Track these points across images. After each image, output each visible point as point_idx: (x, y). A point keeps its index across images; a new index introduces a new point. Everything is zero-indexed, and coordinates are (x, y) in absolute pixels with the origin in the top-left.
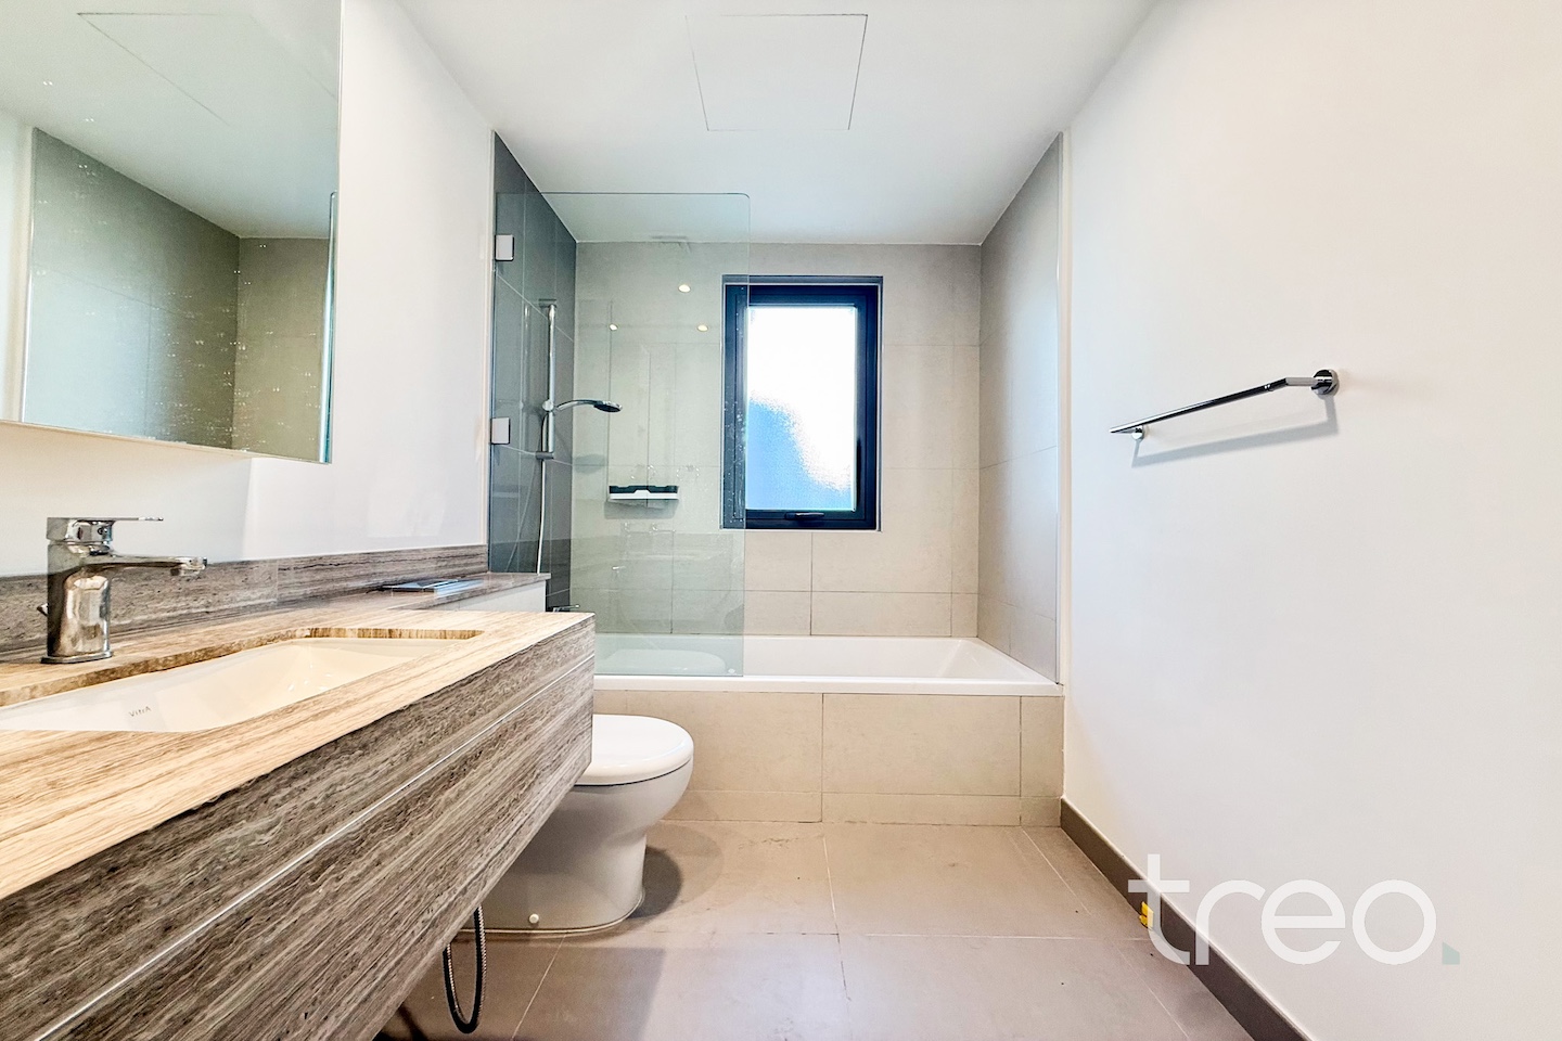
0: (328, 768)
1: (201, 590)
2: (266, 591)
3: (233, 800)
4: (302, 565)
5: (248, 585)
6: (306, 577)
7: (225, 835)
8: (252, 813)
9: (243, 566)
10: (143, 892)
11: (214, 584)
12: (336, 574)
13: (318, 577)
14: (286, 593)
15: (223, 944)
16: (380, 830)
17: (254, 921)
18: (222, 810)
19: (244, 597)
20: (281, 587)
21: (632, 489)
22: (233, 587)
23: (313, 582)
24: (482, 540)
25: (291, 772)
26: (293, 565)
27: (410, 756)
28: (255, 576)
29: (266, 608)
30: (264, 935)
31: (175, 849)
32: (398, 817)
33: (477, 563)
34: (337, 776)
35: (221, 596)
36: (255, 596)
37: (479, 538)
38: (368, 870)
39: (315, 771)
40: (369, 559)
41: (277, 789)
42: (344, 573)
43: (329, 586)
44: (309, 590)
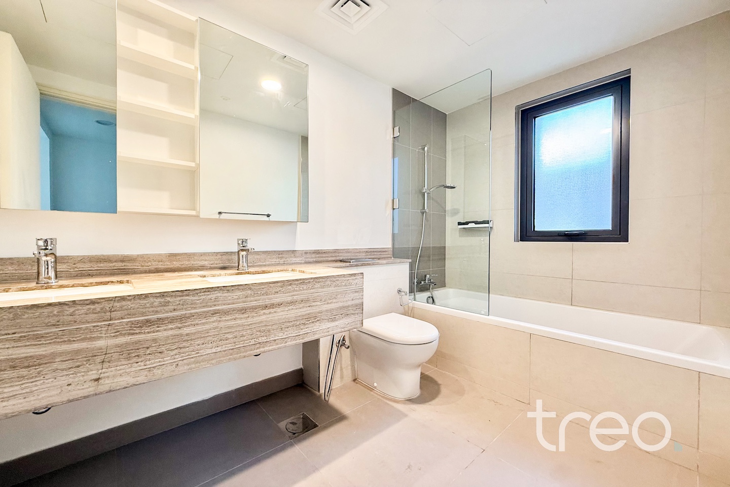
0: (216, 292)
1: (282, 257)
2: (301, 259)
3: (189, 291)
4: (312, 252)
5: (295, 257)
6: (313, 256)
7: (187, 297)
8: (193, 296)
9: (294, 251)
10: (169, 302)
11: (287, 256)
12: (324, 255)
13: (317, 256)
14: (307, 260)
15: (188, 318)
16: (236, 312)
17: (195, 317)
18: (185, 293)
19: (294, 260)
20: (305, 258)
21: (467, 223)
22: (291, 257)
23: (316, 257)
24: (390, 246)
25: (205, 290)
26: (309, 252)
27: (246, 297)
28: (297, 254)
29: (301, 263)
30: (199, 321)
31: (176, 296)
32: (243, 311)
33: (387, 254)
34: (219, 295)
35: (288, 259)
36: (298, 260)
37: (388, 245)
38: (231, 319)
39: (211, 292)
40: (336, 251)
41: (200, 293)
42: (327, 255)
43: (322, 259)
44: (314, 260)
